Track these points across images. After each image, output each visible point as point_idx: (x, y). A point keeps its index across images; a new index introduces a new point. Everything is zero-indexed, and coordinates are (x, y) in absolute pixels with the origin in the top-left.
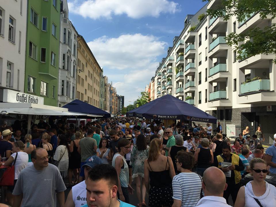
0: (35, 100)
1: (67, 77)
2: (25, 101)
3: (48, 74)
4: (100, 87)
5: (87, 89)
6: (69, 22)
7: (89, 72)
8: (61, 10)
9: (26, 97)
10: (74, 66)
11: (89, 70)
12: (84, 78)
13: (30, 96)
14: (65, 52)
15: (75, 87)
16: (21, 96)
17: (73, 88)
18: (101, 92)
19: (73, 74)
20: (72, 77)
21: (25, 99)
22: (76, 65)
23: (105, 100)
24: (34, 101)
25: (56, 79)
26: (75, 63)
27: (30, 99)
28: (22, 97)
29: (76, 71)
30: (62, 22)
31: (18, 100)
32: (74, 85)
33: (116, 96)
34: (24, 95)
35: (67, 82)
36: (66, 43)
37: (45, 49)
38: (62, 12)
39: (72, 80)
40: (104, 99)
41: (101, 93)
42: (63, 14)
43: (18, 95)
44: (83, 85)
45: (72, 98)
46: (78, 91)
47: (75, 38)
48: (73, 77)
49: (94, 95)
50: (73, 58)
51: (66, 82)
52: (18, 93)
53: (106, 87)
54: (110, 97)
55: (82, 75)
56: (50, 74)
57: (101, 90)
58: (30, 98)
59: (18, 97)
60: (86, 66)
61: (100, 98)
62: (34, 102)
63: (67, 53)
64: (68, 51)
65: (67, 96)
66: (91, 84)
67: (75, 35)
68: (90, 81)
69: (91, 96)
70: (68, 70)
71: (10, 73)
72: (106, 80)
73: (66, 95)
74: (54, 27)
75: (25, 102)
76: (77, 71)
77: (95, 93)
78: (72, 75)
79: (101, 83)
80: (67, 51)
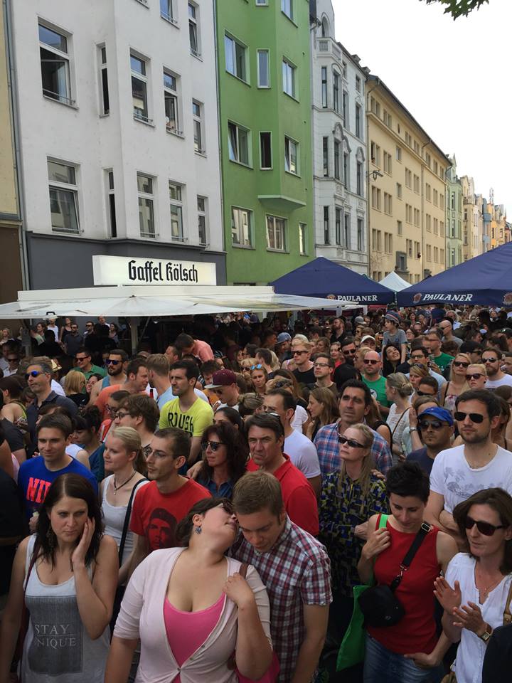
0: (188, 272)
1: (335, 197)
2: (157, 276)
3: (278, 196)
4: (449, 209)
5: (403, 219)
6: (333, 46)
7: (408, 171)
8: (313, 19)
9: (158, 267)
10: (359, 165)
11: (410, 169)
12: (394, 192)
13: (170, 264)
14: (328, 132)
15: (365, 219)
16: (144, 266)
17: (360, 221)
18: (452, 222)
19: (356, 186)
20: (353, 194)
21: (157, 274)
22: (364, 160)
23: (466, 244)
24: (185, 275)
25: (304, 206)
26: (360, 155)
27: (172, 271)
28: (146, 268)
29: (365, 177)
30: (315, 52)
31: (133, 276)
32: (360, 215)
33: (503, 228)
34: (152, 262)
35: (338, 210)
36: (329, 107)
37: (268, 134)
38: (314, 25)
39: (353, 202)
40: (461, 243)
41: (452, 227)
42: (319, 30)
43: (133, 265)
44: (389, 211)
45: (356, 249)
46: (374, 230)
47: (358, 87)
48: (359, 193)
49: (426, 233)
50: (354, 144)
51: (334, 208)
52: (134, 262)
53: (466, 206)
54: (483, 235)
55: (386, 184)
56: (283, 197)
57: (451, 219)
58: (171, 268)
59: (132, 270)
60: (399, 158)
61: (448, 240)
62: (183, 277)
63: (334, 132)
64: (335, 128)
65: (337, 246)
66: (416, 204)
67: (358, 79)
68: (411, 197)
69: (416, 237)
70: (337, 177)
71: (181, 207)
72: (467, 187)
73: (335, 243)
74: (290, 69)
75: (157, 280)
76: (368, 176)
77: (429, 227)
78: (353, 189)
79: (451, 198)
80: (333, 126)
